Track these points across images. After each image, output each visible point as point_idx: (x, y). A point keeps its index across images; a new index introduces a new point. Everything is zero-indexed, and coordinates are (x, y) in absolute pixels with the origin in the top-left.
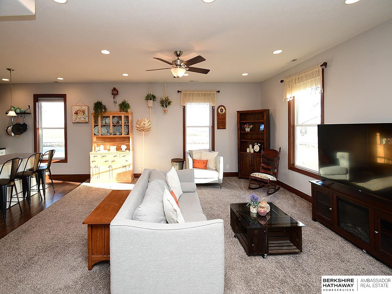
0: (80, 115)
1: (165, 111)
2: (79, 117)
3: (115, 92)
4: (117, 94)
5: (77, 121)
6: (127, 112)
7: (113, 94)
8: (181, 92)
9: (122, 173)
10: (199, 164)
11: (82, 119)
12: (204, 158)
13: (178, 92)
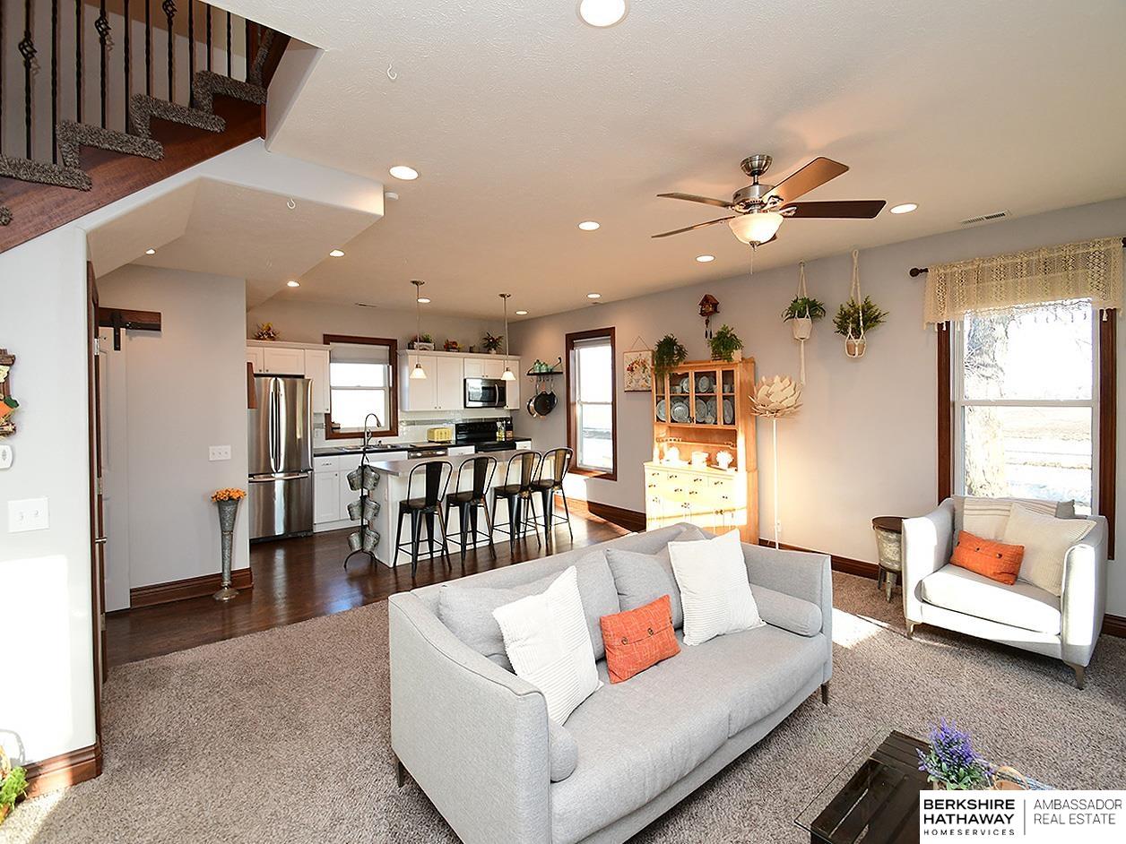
0: (638, 373)
1: (850, 349)
2: (635, 377)
3: (710, 307)
4: (716, 311)
5: (633, 386)
6: (730, 359)
7: (703, 314)
8: (926, 270)
9: (712, 528)
10: (976, 555)
11: (642, 382)
12: (1012, 538)
13: (914, 273)
